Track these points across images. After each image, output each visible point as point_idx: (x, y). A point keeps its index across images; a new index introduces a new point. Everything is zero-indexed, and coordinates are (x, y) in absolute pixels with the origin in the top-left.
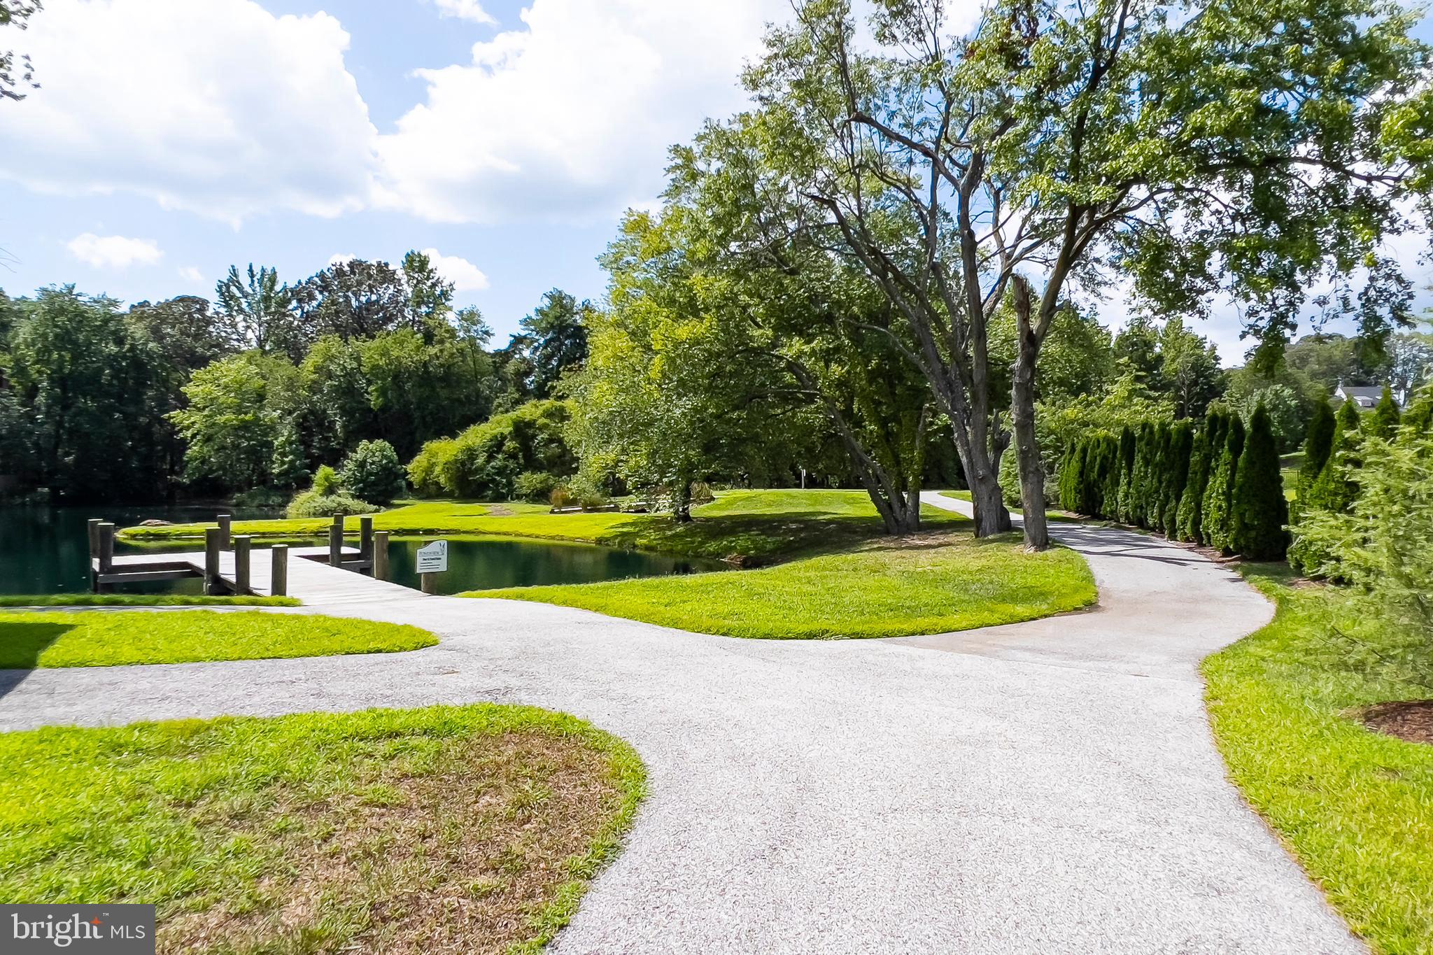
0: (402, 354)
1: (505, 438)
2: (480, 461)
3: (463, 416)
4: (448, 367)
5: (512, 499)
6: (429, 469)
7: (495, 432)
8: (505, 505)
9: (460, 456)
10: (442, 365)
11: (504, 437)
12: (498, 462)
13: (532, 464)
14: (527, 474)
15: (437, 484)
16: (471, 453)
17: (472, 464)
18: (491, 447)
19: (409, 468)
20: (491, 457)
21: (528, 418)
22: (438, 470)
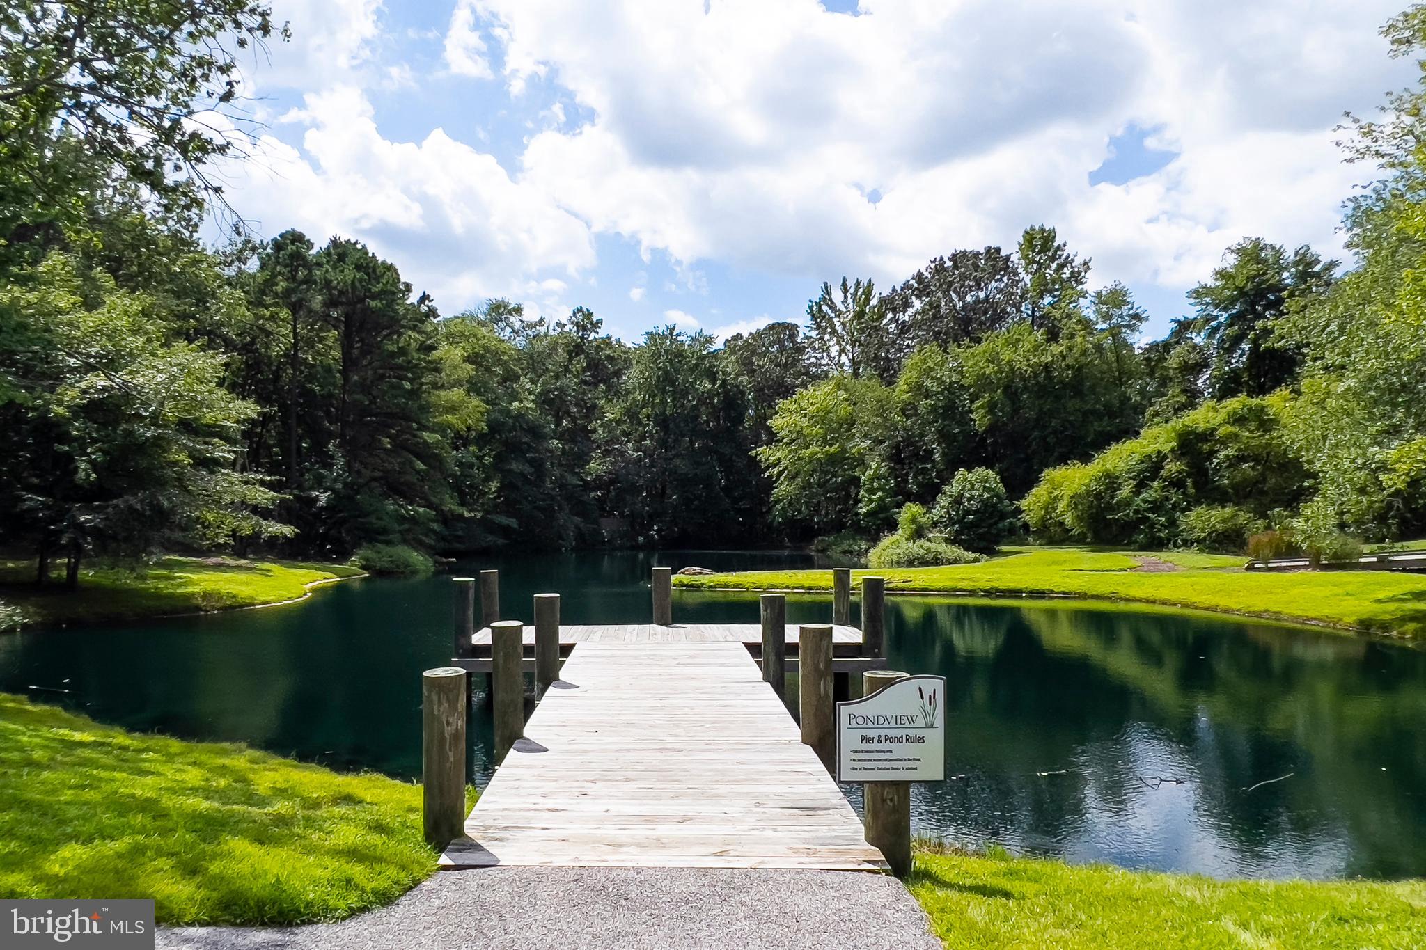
0: (1014, 357)
1: (1165, 457)
2: (1125, 492)
3: (1101, 433)
4: (1079, 370)
5: (1176, 546)
6: (1050, 507)
7: (1149, 450)
8: (1163, 555)
9: (1093, 486)
10: (1068, 367)
11: (1162, 457)
12: (1153, 492)
13: (1208, 493)
14: (1201, 510)
15: (1062, 524)
16: (1111, 482)
17: (1112, 498)
18: (1141, 472)
19: (1024, 504)
20: (1141, 486)
21: (1202, 426)
22: (1061, 505)
